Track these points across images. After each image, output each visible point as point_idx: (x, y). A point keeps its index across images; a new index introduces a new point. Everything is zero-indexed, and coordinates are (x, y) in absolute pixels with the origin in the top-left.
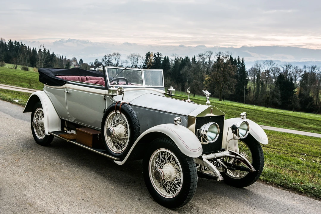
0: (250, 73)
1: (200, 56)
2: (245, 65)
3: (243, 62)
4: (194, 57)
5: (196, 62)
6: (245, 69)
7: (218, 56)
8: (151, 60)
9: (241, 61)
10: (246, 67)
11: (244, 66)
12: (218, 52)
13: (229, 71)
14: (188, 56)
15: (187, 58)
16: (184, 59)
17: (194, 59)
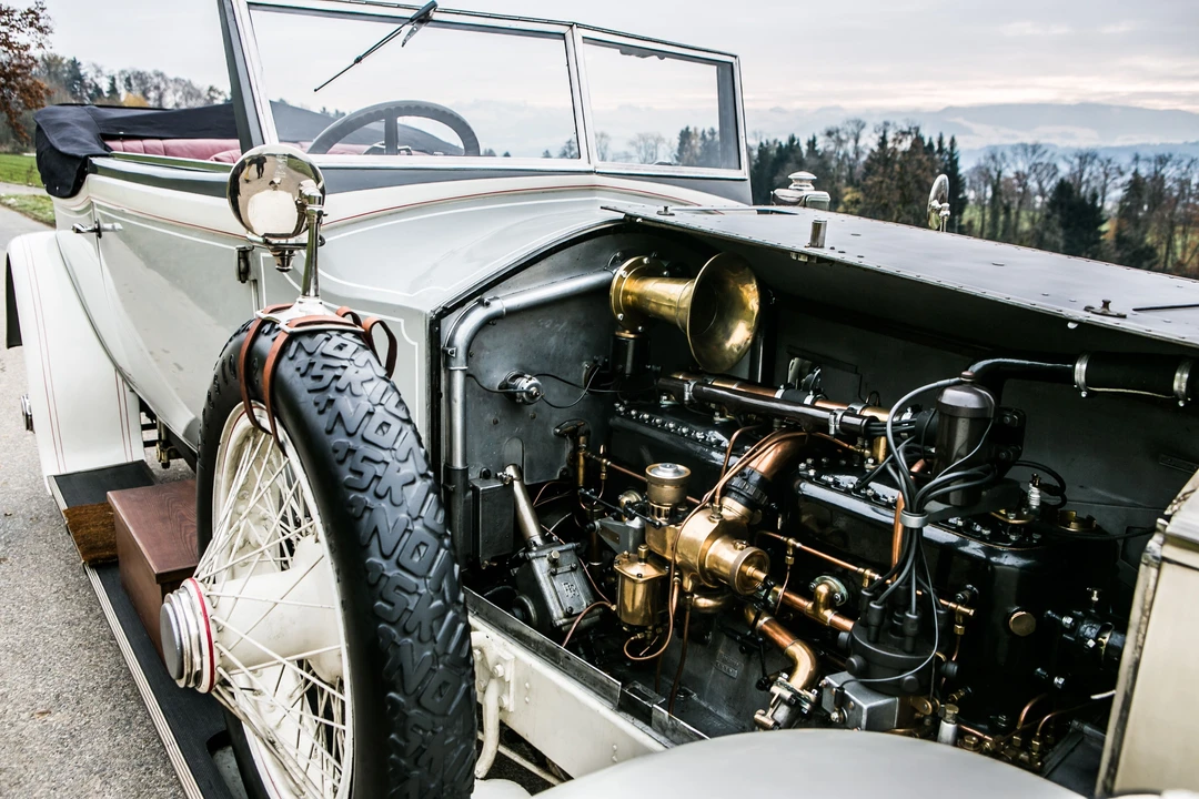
0: (971, 182)
1: (829, 134)
2: (957, 159)
3: (952, 148)
4: (811, 139)
5: (817, 152)
6: (957, 169)
7: (881, 134)
8: (692, 147)
9: (947, 145)
10: (960, 163)
11: (956, 161)
12: (880, 122)
13: (919, 172)
14: (796, 136)
15: (792, 140)
16: (783, 144)
17: (812, 144)
